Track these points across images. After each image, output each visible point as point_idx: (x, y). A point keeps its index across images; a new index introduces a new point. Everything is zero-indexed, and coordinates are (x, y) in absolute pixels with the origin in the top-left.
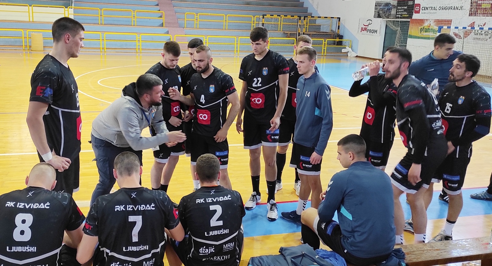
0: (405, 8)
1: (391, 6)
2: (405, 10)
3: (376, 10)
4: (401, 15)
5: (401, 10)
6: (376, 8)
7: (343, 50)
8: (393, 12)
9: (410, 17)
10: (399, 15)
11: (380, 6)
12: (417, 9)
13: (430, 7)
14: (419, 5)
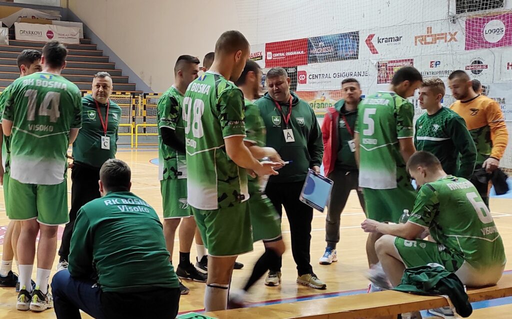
9: (294, 88)
12: (301, 78)
13: (320, 75)
14: (304, 73)
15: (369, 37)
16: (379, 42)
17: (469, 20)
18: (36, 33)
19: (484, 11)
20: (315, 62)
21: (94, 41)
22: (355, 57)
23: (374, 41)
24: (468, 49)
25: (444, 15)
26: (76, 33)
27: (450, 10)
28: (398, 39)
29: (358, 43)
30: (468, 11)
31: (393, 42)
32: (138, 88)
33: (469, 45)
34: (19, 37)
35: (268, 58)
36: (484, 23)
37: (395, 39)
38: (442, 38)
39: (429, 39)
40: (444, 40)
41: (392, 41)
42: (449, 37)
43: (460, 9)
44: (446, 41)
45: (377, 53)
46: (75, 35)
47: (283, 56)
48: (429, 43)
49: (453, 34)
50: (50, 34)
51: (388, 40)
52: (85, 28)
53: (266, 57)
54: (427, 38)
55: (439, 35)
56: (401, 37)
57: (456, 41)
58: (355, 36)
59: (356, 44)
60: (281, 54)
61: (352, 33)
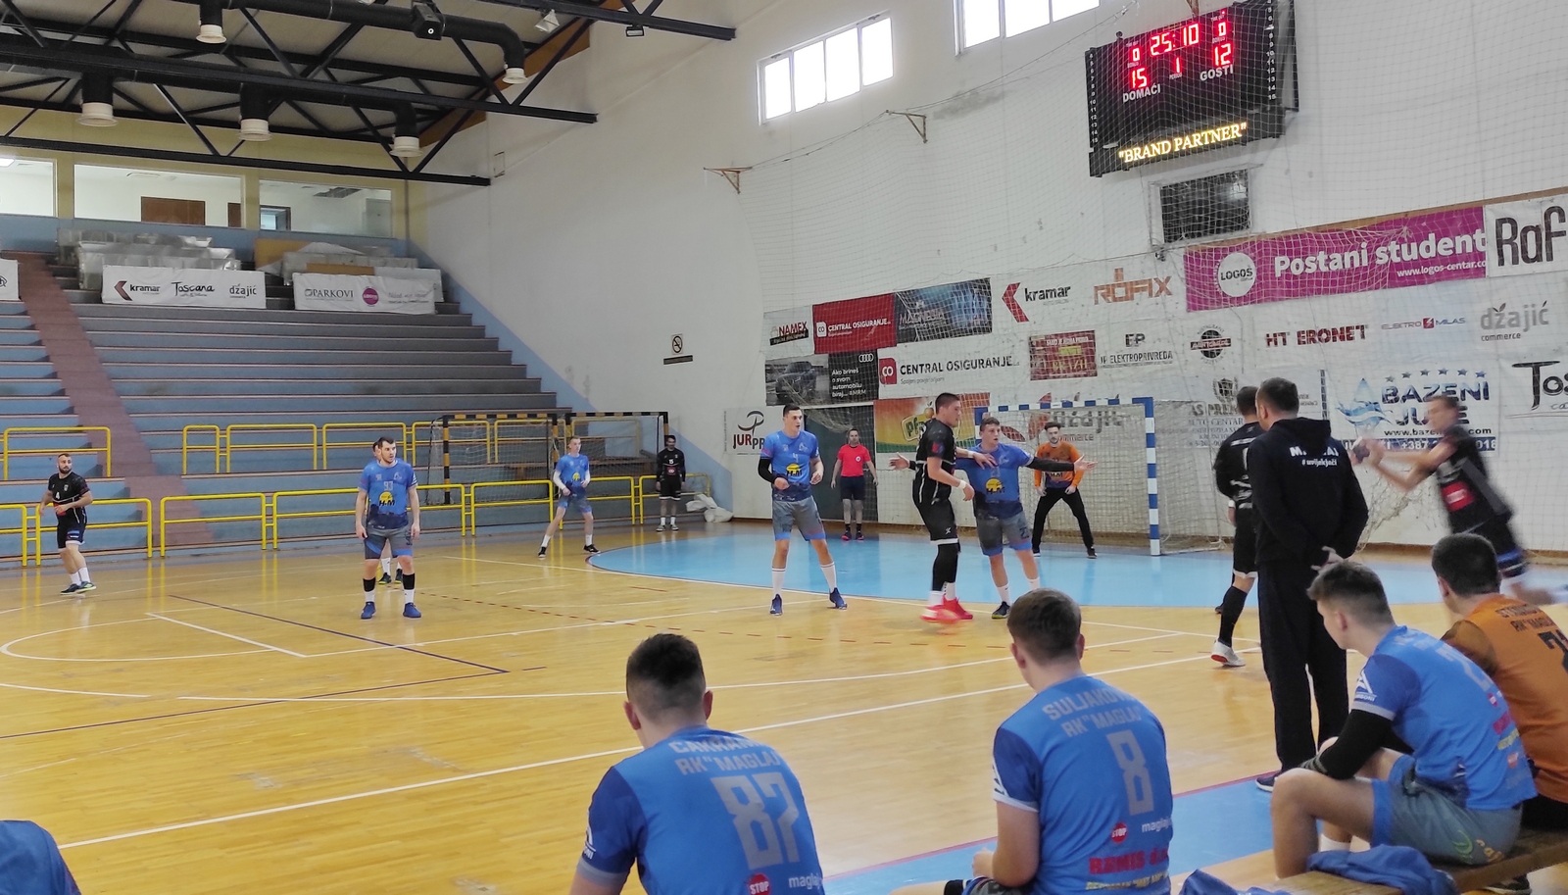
0: (854, 371)
1: (811, 371)
2: (853, 378)
3: (769, 384)
4: (846, 391)
5: (843, 380)
6: (769, 379)
7: (691, 506)
8: (822, 384)
9: (873, 394)
10: (839, 391)
11: (780, 371)
12: (886, 371)
13: (922, 365)
14: (891, 362)
15: (1009, 288)
16: (1028, 297)
17: (1191, 254)
18: (340, 294)
19: (1215, 235)
20: (912, 341)
21: (465, 308)
22: (986, 328)
23: (1019, 297)
24: (1195, 309)
25: (1145, 246)
26: (427, 290)
27: (1154, 236)
28: (1064, 292)
29: (989, 300)
30: (1186, 236)
31: (1054, 299)
32: (562, 402)
33: (1195, 303)
34: (302, 302)
35: (820, 335)
36: (1217, 257)
37: (1058, 292)
38: (1143, 289)
39: (1120, 292)
40: (1146, 293)
41: (1051, 296)
42: (1156, 288)
43: (1171, 235)
44: (1151, 295)
45: (1027, 320)
46: (424, 296)
47: (849, 330)
48: (1121, 299)
49: (1162, 281)
50: (371, 295)
51: (1044, 295)
52: (446, 278)
53: (815, 332)
54: (1117, 290)
55: (1137, 283)
56: (1069, 288)
57: (1170, 294)
58: (983, 287)
59: (986, 302)
60: (843, 326)
61: (977, 281)
